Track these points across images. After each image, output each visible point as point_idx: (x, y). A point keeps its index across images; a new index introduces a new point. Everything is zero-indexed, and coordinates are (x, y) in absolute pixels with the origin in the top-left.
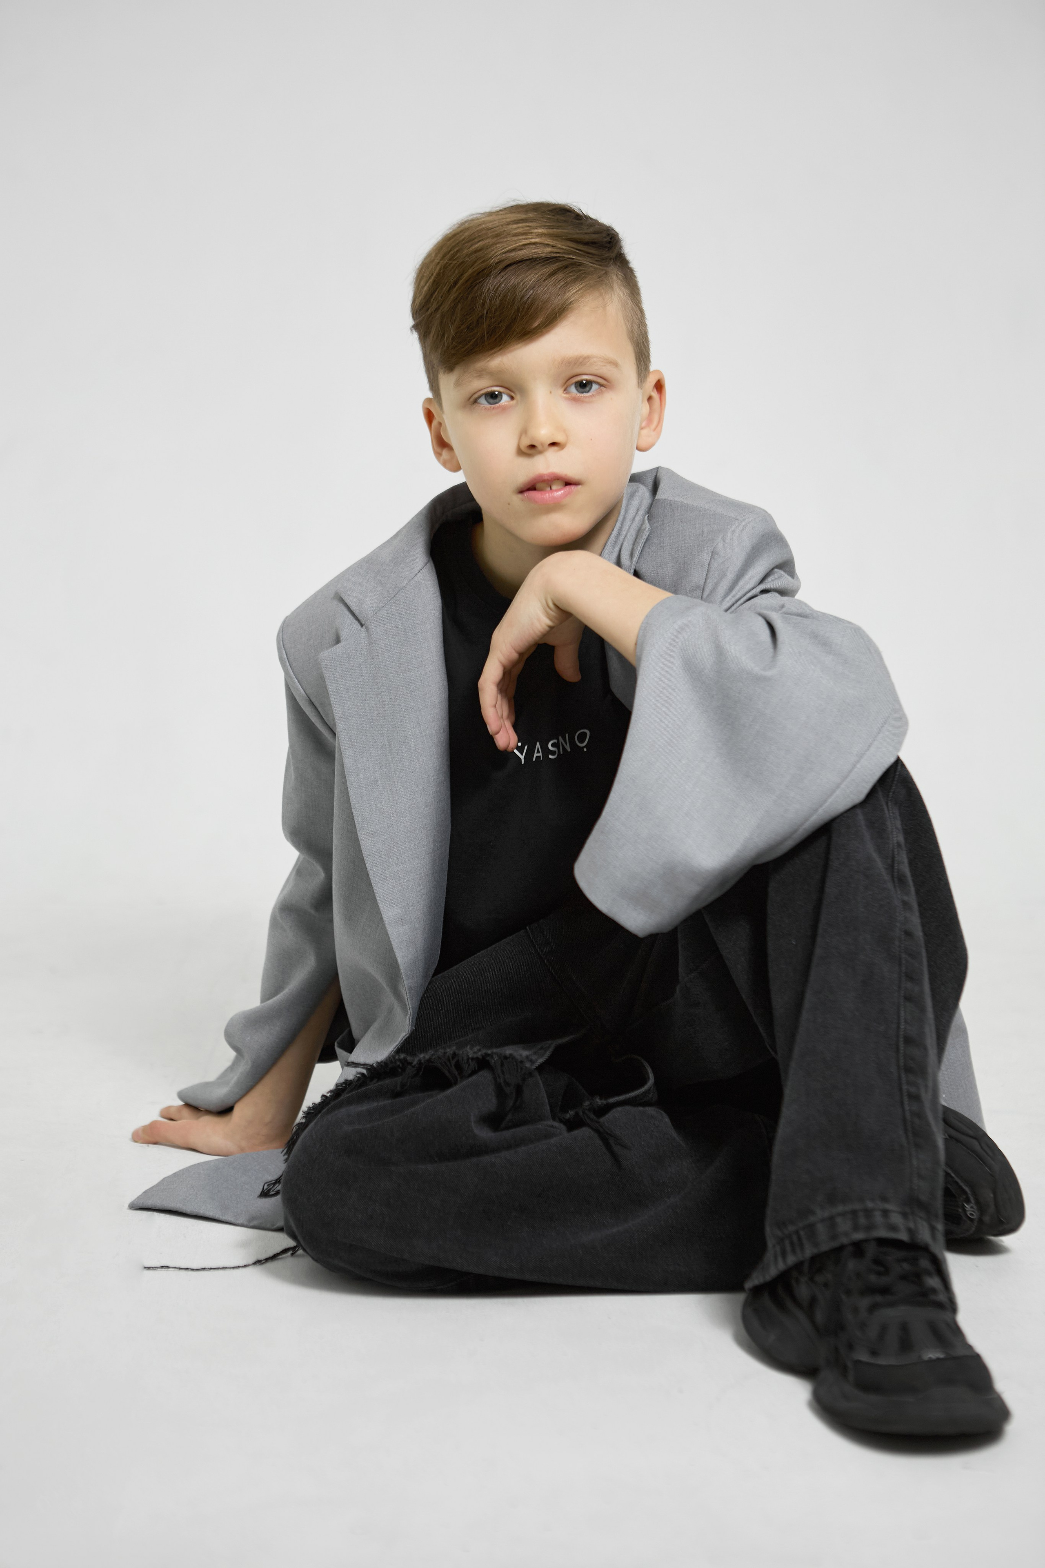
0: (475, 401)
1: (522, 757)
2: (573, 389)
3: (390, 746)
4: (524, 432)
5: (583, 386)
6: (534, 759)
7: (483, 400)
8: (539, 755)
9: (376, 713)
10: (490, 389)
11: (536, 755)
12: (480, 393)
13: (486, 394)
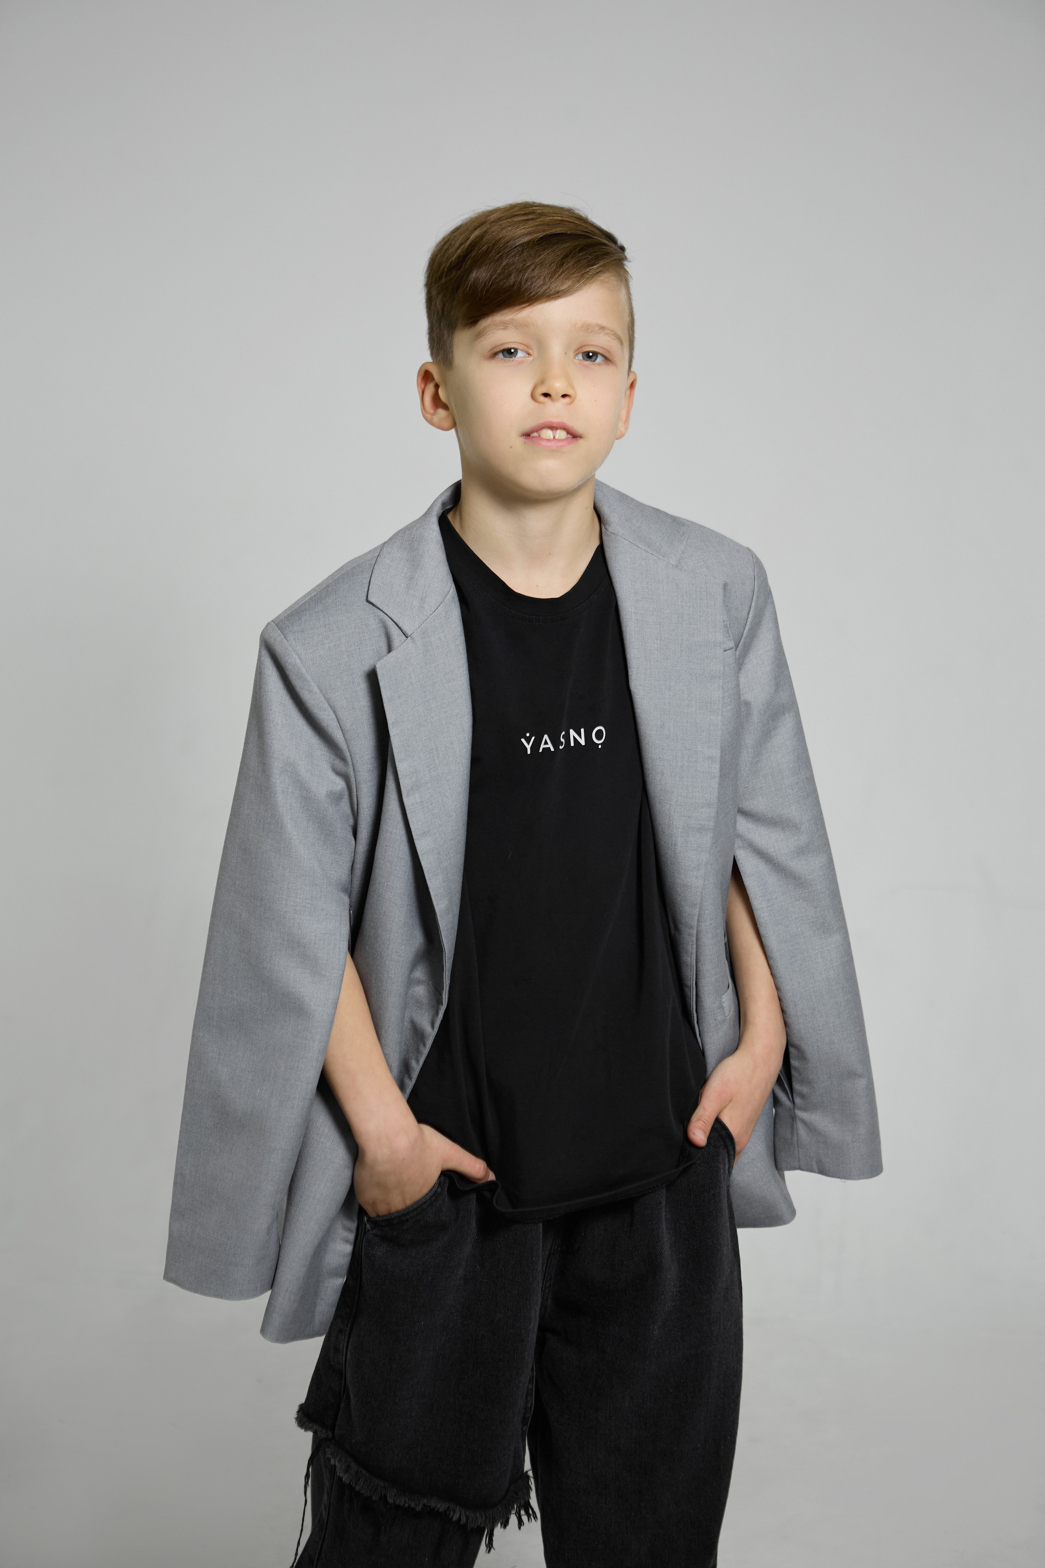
0: (495, 358)
1: (528, 747)
5: (590, 356)
6: (541, 751)
8: (546, 746)
11: (543, 746)
12: (498, 350)
13: (503, 351)
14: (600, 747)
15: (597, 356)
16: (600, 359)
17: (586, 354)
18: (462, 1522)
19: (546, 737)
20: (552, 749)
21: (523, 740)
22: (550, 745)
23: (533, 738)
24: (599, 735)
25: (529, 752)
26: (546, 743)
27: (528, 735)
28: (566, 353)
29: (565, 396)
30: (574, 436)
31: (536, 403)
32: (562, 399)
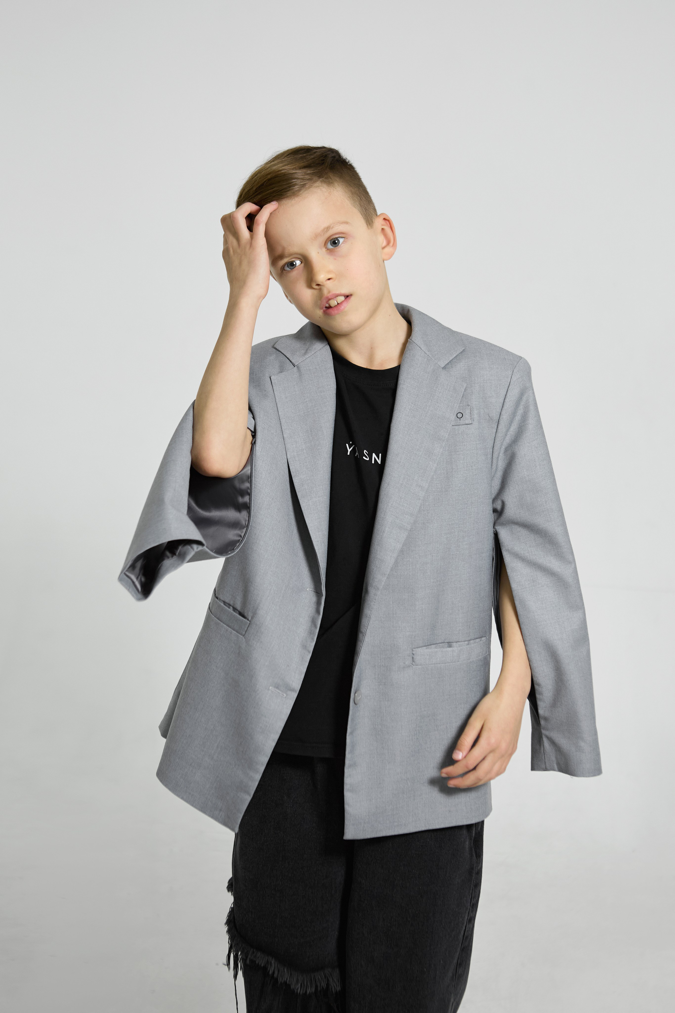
0: (283, 270)
2: (330, 247)
5: (334, 242)
17: (332, 242)
21: (347, 446)
27: (351, 443)
28: (318, 253)
29: (329, 279)
30: (347, 297)
31: (316, 290)
32: (329, 282)
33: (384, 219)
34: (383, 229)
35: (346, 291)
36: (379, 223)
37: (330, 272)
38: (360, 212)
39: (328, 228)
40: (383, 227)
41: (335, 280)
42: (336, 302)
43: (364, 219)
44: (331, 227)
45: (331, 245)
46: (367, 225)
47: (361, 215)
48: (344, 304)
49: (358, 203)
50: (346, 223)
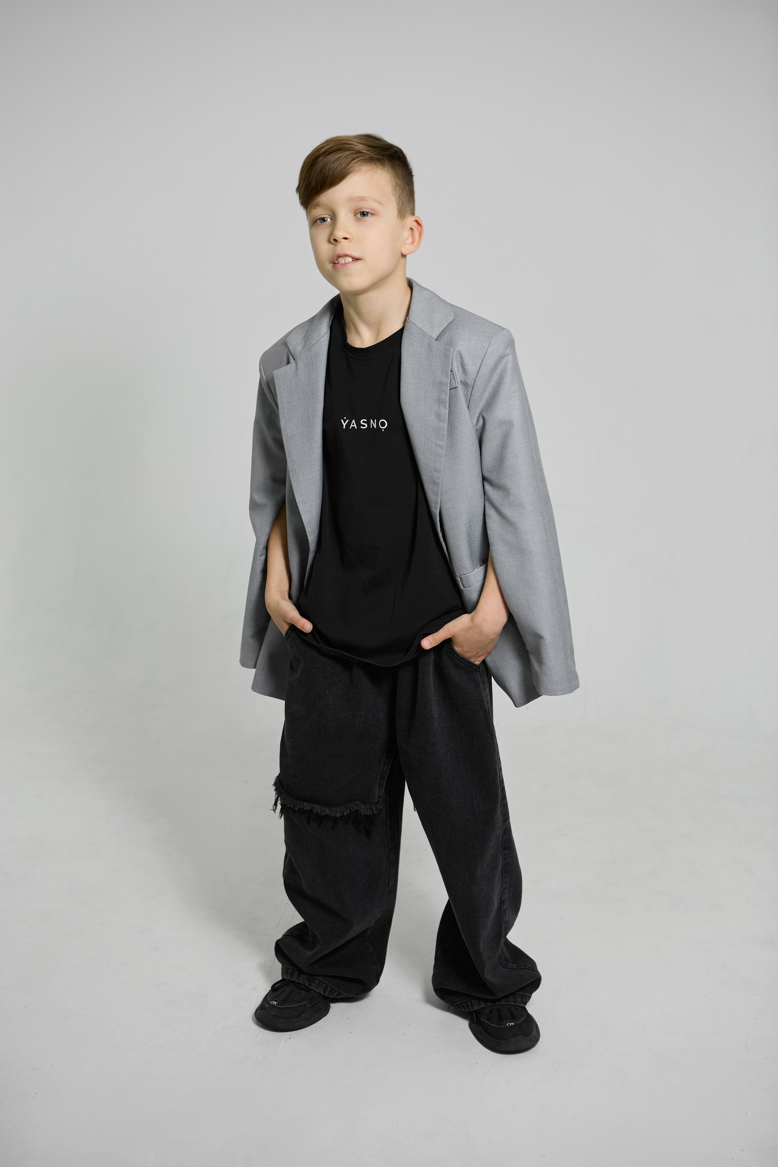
0: (316, 222)
1: (344, 425)
2: (359, 215)
3: (302, 419)
4: (331, 234)
5: (364, 214)
6: (350, 428)
7: (318, 221)
8: (353, 426)
9: (296, 402)
10: (323, 216)
11: (352, 426)
12: (317, 218)
13: (320, 219)
14: (383, 430)
15: (368, 214)
16: (369, 215)
17: (362, 213)
18: (319, 813)
19: (354, 421)
20: (356, 428)
21: (342, 420)
22: (355, 426)
23: (348, 421)
24: (384, 424)
25: (344, 428)
26: (353, 424)
27: (345, 418)
28: (347, 215)
29: (346, 238)
30: (356, 259)
31: (333, 245)
32: (344, 240)
33: (416, 221)
34: (411, 229)
35: (356, 254)
36: (410, 221)
37: (349, 233)
38: (397, 202)
39: (362, 199)
40: (412, 227)
41: (350, 242)
42: (344, 261)
43: (398, 209)
44: (366, 199)
45: (360, 215)
46: (398, 215)
47: (395, 205)
48: (351, 264)
49: (397, 194)
50: (380, 203)
